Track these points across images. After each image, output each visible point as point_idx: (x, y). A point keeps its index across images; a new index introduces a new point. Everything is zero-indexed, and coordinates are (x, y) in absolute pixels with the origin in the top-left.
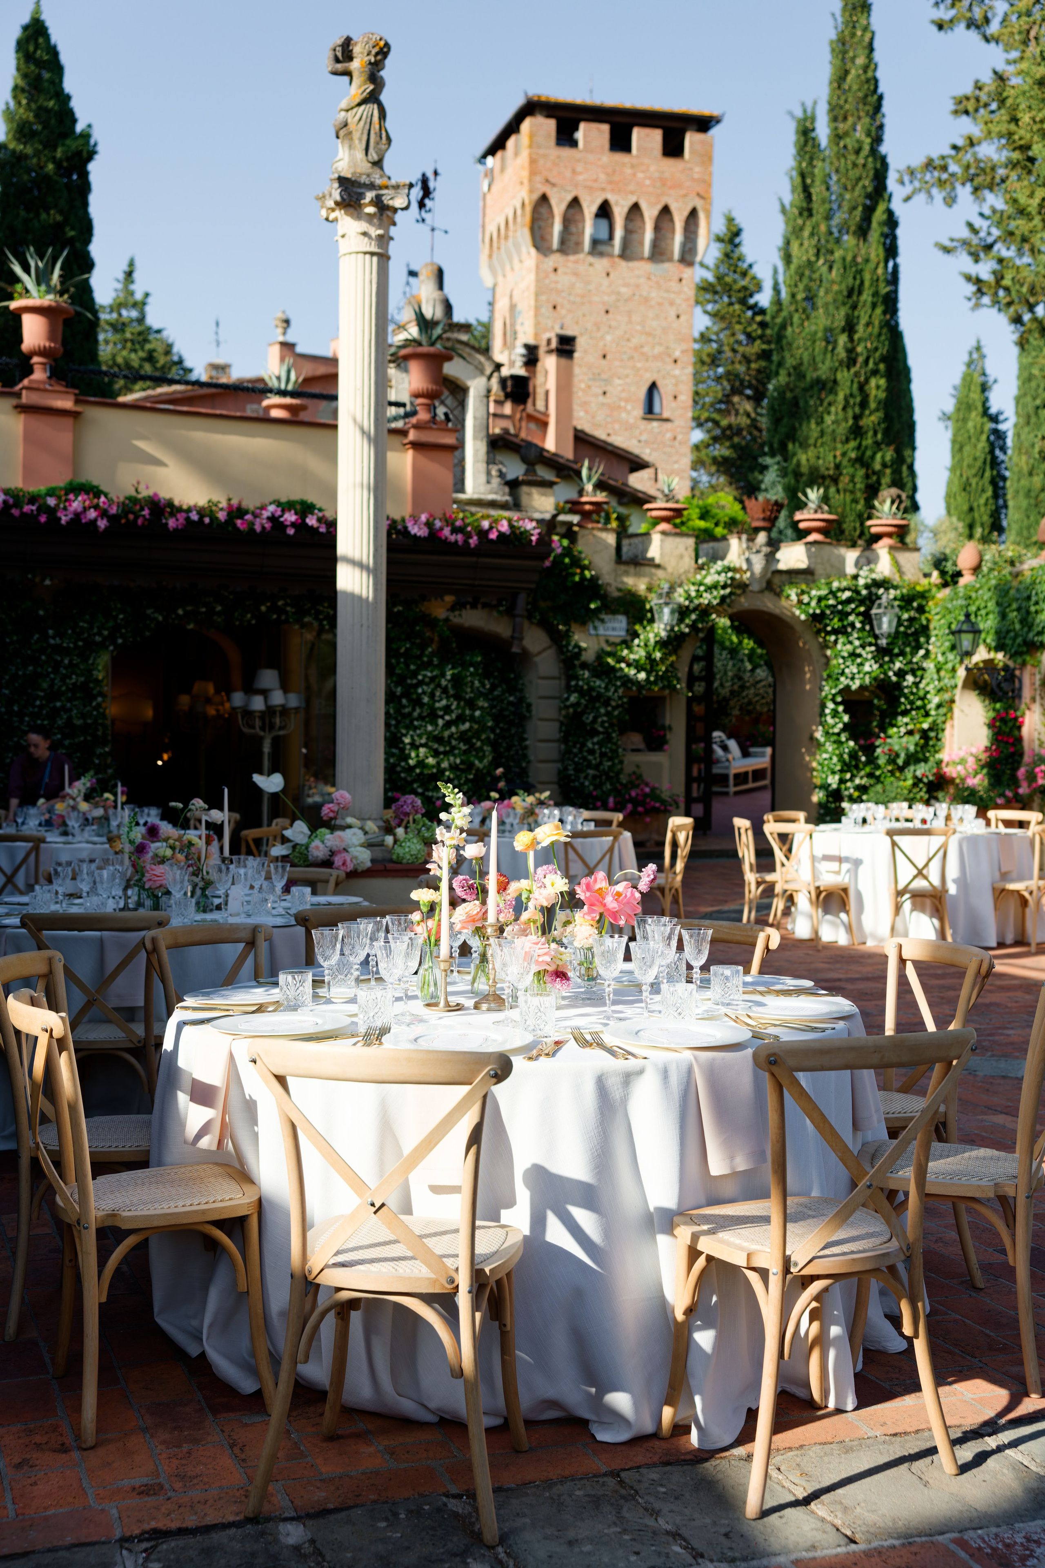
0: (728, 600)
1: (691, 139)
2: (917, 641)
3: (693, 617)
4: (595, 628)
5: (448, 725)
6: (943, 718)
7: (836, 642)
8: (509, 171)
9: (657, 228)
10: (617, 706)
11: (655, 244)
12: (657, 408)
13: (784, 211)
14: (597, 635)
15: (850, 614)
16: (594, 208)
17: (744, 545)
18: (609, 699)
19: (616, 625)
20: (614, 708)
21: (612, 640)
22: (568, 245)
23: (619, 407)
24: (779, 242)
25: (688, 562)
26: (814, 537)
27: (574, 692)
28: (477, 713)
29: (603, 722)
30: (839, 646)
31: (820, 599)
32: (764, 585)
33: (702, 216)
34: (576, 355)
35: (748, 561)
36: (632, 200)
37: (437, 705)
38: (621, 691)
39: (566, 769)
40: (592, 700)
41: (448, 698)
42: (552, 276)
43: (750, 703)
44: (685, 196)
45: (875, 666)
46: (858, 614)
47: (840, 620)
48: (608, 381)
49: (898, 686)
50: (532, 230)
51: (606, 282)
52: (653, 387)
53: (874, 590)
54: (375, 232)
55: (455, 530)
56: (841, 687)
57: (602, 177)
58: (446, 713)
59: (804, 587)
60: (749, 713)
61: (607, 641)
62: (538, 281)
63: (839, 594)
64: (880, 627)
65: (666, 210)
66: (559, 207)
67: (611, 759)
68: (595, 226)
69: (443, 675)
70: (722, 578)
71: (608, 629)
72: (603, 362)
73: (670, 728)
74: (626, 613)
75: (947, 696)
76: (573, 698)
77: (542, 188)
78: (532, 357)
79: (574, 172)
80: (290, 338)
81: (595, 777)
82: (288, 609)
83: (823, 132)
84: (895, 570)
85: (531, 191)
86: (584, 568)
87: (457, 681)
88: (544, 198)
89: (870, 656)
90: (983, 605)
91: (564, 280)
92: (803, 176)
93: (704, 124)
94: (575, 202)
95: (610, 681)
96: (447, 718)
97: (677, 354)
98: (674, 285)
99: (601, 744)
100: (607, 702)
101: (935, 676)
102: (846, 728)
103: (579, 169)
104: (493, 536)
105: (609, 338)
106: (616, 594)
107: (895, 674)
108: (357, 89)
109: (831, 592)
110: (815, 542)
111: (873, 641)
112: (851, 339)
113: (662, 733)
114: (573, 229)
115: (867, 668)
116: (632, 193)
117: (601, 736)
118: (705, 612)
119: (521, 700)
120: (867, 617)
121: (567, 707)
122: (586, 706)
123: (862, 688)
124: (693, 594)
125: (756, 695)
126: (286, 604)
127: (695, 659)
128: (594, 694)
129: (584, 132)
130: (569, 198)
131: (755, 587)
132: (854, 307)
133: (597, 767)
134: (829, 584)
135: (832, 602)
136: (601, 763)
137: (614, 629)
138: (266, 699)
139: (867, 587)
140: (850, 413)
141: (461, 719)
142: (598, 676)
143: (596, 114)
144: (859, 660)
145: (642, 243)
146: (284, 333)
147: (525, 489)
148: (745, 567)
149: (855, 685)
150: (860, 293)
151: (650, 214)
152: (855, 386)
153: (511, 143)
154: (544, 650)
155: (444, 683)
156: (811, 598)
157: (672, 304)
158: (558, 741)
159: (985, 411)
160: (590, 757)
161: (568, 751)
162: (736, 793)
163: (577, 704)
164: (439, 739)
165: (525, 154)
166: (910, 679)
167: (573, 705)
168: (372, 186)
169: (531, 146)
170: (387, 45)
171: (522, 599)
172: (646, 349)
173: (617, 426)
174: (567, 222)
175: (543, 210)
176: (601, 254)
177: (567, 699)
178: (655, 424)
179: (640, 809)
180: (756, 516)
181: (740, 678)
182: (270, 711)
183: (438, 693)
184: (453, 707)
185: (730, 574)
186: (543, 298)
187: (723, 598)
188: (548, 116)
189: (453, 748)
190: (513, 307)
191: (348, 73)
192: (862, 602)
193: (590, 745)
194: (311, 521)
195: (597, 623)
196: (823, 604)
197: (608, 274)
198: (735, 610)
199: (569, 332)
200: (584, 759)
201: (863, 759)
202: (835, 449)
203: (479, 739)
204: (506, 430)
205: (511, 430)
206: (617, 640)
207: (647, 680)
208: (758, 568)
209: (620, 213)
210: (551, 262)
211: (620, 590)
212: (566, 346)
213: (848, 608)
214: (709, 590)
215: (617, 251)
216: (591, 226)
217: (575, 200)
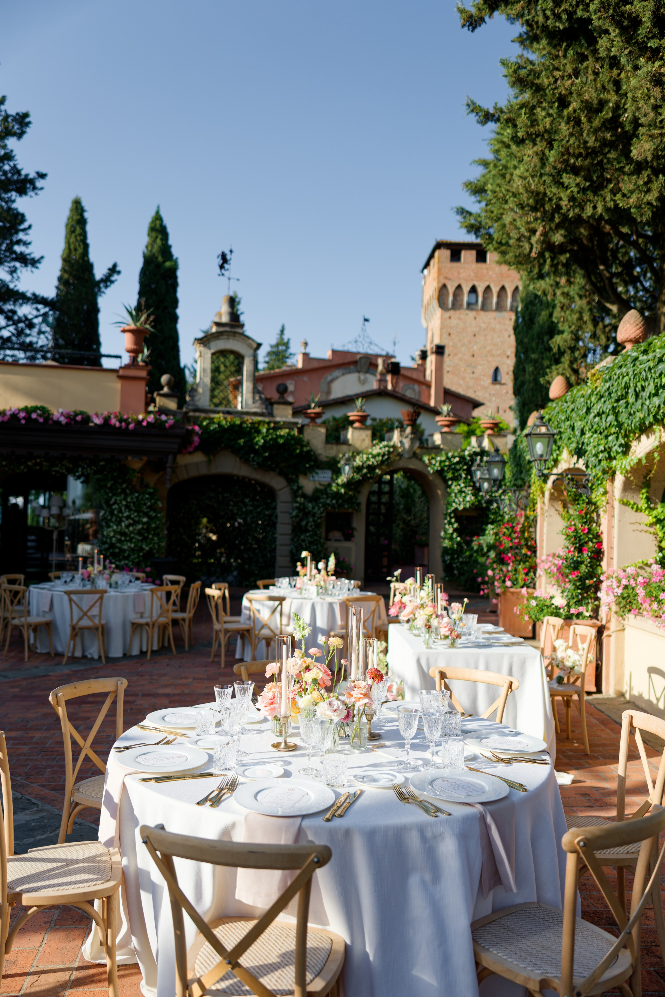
0: (386, 462)
3: (365, 471)
4: (313, 477)
7: (452, 484)
8: (432, 274)
9: (499, 296)
10: (320, 517)
11: (498, 303)
12: (499, 379)
14: (314, 481)
15: (459, 470)
16: (468, 289)
17: (399, 434)
18: (315, 513)
19: (325, 475)
20: (318, 518)
21: (322, 483)
22: (456, 305)
23: (480, 379)
25: (368, 441)
26: (446, 429)
29: (311, 525)
30: (453, 487)
31: (441, 462)
32: (411, 454)
34: (445, 353)
35: (401, 442)
36: (486, 284)
38: (322, 509)
40: (306, 514)
42: (449, 321)
45: (473, 498)
46: (464, 470)
47: (453, 473)
48: (475, 367)
49: (488, 508)
50: (438, 300)
51: (474, 322)
52: (497, 370)
53: (474, 457)
55: (121, 421)
56: (453, 509)
57: (472, 275)
59: (433, 455)
61: (320, 484)
62: (442, 323)
63: (452, 459)
64: (476, 477)
65: (503, 288)
66: (451, 289)
67: (317, 545)
68: (468, 296)
70: (382, 451)
71: (320, 477)
72: (473, 359)
73: (355, 528)
74: (329, 469)
76: (294, 513)
77: (443, 281)
78: (424, 355)
79: (458, 273)
80: (307, 351)
84: (491, 447)
85: (438, 282)
86: (302, 446)
88: (444, 286)
89: (470, 492)
91: (454, 322)
94: (459, 287)
95: (316, 504)
97: (508, 354)
98: (508, 322)
99: (311, 536)
100: (314, 515)
102: (455, 530)
103: (461, 271)
105: (476, 347)
106: (325, 459)
107: (484, 503)
109: (448, 458)
110: (445, 433)
111: (472, 484)
113: (351, 531)
114: (458, 298)
115: (468, 499)
116: (487, 281)
117: (311, 533)
118: (371, 468)
119: (273, 513)
120: (469, 472)
121: (292, 518)
122: (302, 517)
123: (465, 509)
124: (365, 459)
127: (372, 493)
129: (464, 254)
130: (456, 285)
131: (406, 456)
134: (447, 454)
135: (447, 463)
137: (323, 477)
139: (470, 455)
142: (310, 501)
143: (469, 247)
144: (463, 494)
145: (491, 303)
146: (305, 348)
147: (275, 406)
148: (399, 445)
149: (461, 508)
151: (495, 290)
153: (432, 263)
154: (284, 488)
156: (436, 462)
157: (506, 331)
158: (290, 535)
163: (297, 516)
164: (123, 534)
165: (436, 266)
166: (495, 505)
167: (295, 516)
169: (439, 262)
172: (494, 352)
173: (479, 388)
174: (455, 295)
175: (444, 291)
176: (472, 310)
178: (498, 387)
184: (132, 516)
185: (387, 449)
186: (444, 330)
187: (382, 462)
188: (447, 248)
192: (466, 464)
193: (302, 537)
195: (314, 474)
196: (443, 464)
197: (475, 318)
198: (393, 468)
199: (441, 344)
201: (465, 547)
204: (386, 387)
205: (390, 387)
206: (326, 483)
207: (337, 503)
208: (407, 445)
209: (480, 290)
210: (447, 314)
211: (327, 457)
212: (440, 350)
213: (458, 467)
214: (374, 457)
215: (479, 308)
216: (466, 297)
217: (459, 285)
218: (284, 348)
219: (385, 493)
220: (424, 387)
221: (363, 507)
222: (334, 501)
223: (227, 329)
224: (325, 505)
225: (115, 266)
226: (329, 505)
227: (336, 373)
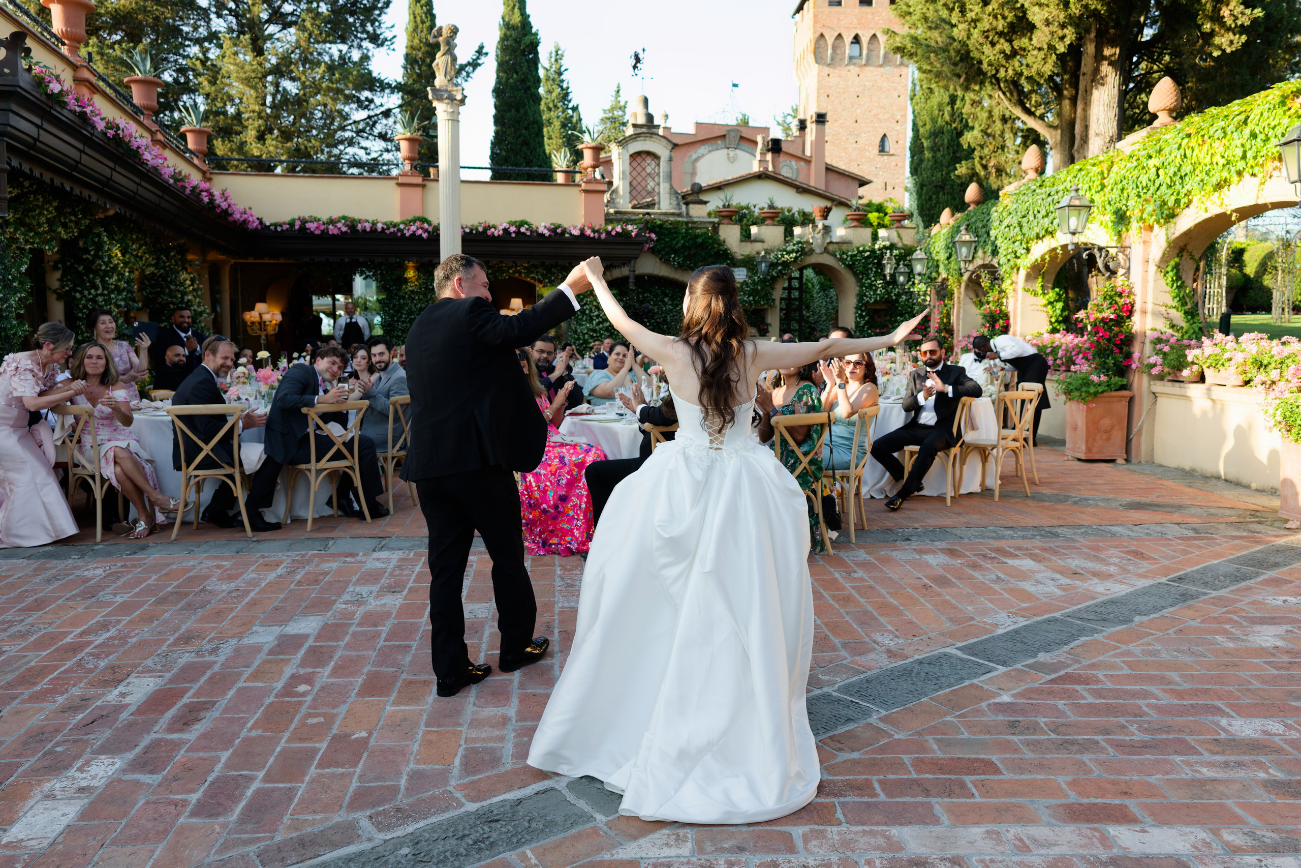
0: (800, 259)
3: (779, 267)
7: (862, 278)
8: (805, 21)
9: (887, 47)
11: (885, 56)
12: (887, 149)
15: (870, 264)
16: (850, 39)
17: (811, 230)
22: (836, 60)
23: (864, 149)
25: (780, 237)
26: (855, 223)
30: (864, 281)
35: (813, 238)
36: (872, 32)
42: (827, 79)
45: (883, 291)
46: (874, 264)
48: (859, 135)
49: (897, 301)
50: (815, 54)
51: (857, 79)
52: (884, 137)
53: (884, 251)
56: (864, 302)
57: (855, 21)
62: (819, 82)
63: (863, 254)
64: (886, 270)
68: (851, 48)
70: (797, 248)
72: (856, 126)
74: (745, 266)
77: (820, 30)
79: (839, 19)
84: (900, 240)
85: (815, 31)
86: (719, 245)
88: (822, 35)
89: (880, 286)
91: (834, 80)
94: (839, 37)
97: (898, 117)
98: (897, 79)
102: (866, 323)
103: (843, 17)
105: (859, 111)
106: (740, 257)
108: (443, 49)
109: (859, 252)
113: (766, 327)
114: (839, 52)
116: (872, 29)
123: (875, 302)
124: (780, 256)
130: (836, 34)
131: (818, 251)
134: (858, 248)
139: (880, 249)
144: (874, 288)
145: (878, 56)
147: (691, 206)
148: (813, 241)
149: (871, 301)
151: (883, 38)
153: (805, 6)
157: (895, 89)
165: (812, 11)
169: (814, 7)
172: (881, 116)
173: (863, 160)
174: (834, 48)
175: (822, 42)
176: (855, 65)
178: (885, 158)
180: (817, 214)
185: (802, 246)
186: (822, 92)
187: (796, 258)
190: (807, 96)
192: (876, 258)
194: (523, 230)
196: (854, 259)
197: (859, 75)
198: (806, 263)
204: (767, 169)
205: (770, 168)
208: (821, 241)
209: (865, 40)
210: (827, 70)
211: (741, 255)
212: (821, 119)
213: (869, 261)
215: (864, 62)
216: (848, 49)
217: (840, 35)
218: (621, 113)
219: (795, 289)
220: (802, 164)
221: (777, 302)
222: (751, 298)
223: (644, 130)
225: (481, 47)
227: (703, 149)
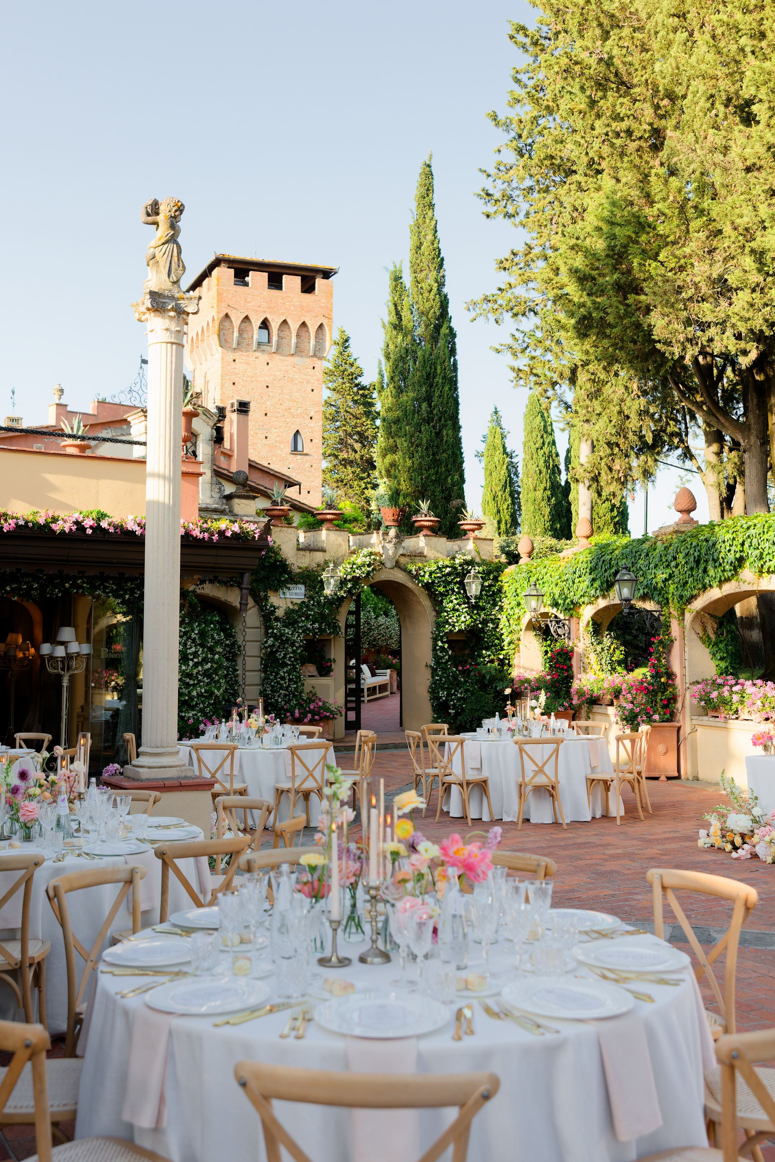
0: (372, 574)
1: (319, 282)
2: (494, 600)
3: (349, 585)
4: (284, 593)
5: (196, 665)
6: (513, 651)
7: (444, 601)
8: (204, 299)
9: (298, 336)
10: (300, 646)
11: (298, 346)
12: (300, 448)
13: (384, 326)
14: (285, 598)
15: (450, 583)
16: (259, 323)
17: (381, 538)
18: (294, 642)
19: (298, 591)
20: (298, 648)
21: (295, 601)
22: (243, 344)
23: (276, 446)
24: (383, 346)
25: (344, 549)
26: (426, 532)
27: (270, 637)
28: (217, 657)
29: (290, 657)
30: (444, 604)
31: (431, 573)
32: (394, 564)
33: (326, 328)
34: (250, 413)
35: (384, 548)
36: (283, 318)
37: (189, 651)
38: (302, 636)
39: (265, 690)
40: (283, 642)
41: (196, 646)
42: (232, 364)
43: (375, 639)
44: (316, 316)
45: (468, 617)
46: (456, 583)
47: (445, 587)
48: (268, 430)
49: (483, 631)
50: (219, 335)
51: (267, 367)
52: (297, 433)
53: (465, 567)
54: (174, 327)
55: (202, 531)
56: (446, 631)
57: (264, 304)
58: (194, 657)
59: (420, 565)
60: (374, 646)
61: (292, 602)
62: (223, 367)
63: (444, 570)
64: (470, 592)
65: (304, 325)
66: (236, 322)
67: (296, 683)
68: (259, 334)
69: (193, 631)
70: (367, 560)
71: (292, 594)
72: (265, 418)
73: (334, 661)
74: (303, 583)
75: (515, 637)
76: (270, 642)
77: (225, 310)
78: (222, 413)
79: (246, 301)
80: (63, 401)
81: (285, 695)
82: (85, 585)
83: (407, 280)
84: (477, 553)
85: (218, 312)
86: (276, 554)
87: (202, 634)
88: (227, 316)
89: (464, 611)
90: (541, 577)
91: (239, 366)
92: (396, 305)
93: (327, 274)
95: (295, 629)
96: (196, 660)
97: (312, 414)
98: (311, 371)
99: (289, 673)
100: (293, 644)
101: (507, 624)
102: (450, 658)
103: (250, 298)
104: (229, 534)
105: (268, 403)
106: (298, 571)
107: (481, 623)
108: (163, 231)
109: (438, 568)
110: (426, 536)
111: (466, 601)
112: (430, 405)
113: (329, 664)
114: (245, 336)
115: (463, 619)
116: (282, 314)
117: (289, 667)
118: (357, 582)
119: (234, 643)
120: (462, 585)
121: (266, 648)
122: (279, 647)
123: (460, 630)
124: (349, 570)
125: (379, 634)
126: (84, 582)
127: (349, 613)
128: (284, 639)
129: (252, 277)
130: (243, 316)
131: (389, 565)
132: (431, 386)
133: (287, 689)
134: (437, 564)
135: (438, 575)
136: (289, 686)
137: (296, 594)
138: (66, 648)
139: (461, 565)
140: (431, 452)
141: (205, 660)
142: (286, 626)
143: (260, 266)
144: (457, 613)
145: (289, 345)
146: (59, 398)
147: (236, 501)
148: (382, 552)
149: (456, 630)
150: (434, 377)
151: (294, 326)
152: (433, 434)
153: (205, 283)
154: (251, 608)
155: (193, 636)
157: (308, 383)
158: (260, 670)
159: (505, 452)
160: (282, 682)
161: (267, 678)
162: (369, 701)
163: (273, 645)
165: (214, 289)
166: (490, 625)
167: (269, 646)
168: (173, 298)
169: (218, 285)
170: (182, 205)
171: (247, 577)
172: (292, 410)
173: (274, 459)
174: (241, 332)
175: (227, 324)
176: (263, 351)
177: (266, 642)
178: (299, 457)
179: (316, 717)
180: (388, 519)
181: (368, 624)
182: (69, 657)
183: (189, 644)
184: (200, 653)
185: (373, 557)
186: (226, 378)
187: (368, 573)
188: (229, 267)
189: (200, 681)
191: (156, 223)
192: (458, 575)
193: (281, 673)
194: (103, 524)
195: (285, 590)
196: (433, 576)
197: (268, 364)
198: (376, 580)
199: (245, 399)
200: (278, 683)
201: (462, 678)
202: (422, 474)
203: (217, 675)
206: (299, 602)
207: (320, 628)
208: (391, 553)
209: (274, 326)
210: (231, 356)
211: (300, 568)
212: (243, 408)
213: (449, 579)
214: (359, 567)
215: (274, 349)
216: (257, 334)
217: (247, 318)
222: (317, 625)
224: (305, 630)
226: (308, 629)
